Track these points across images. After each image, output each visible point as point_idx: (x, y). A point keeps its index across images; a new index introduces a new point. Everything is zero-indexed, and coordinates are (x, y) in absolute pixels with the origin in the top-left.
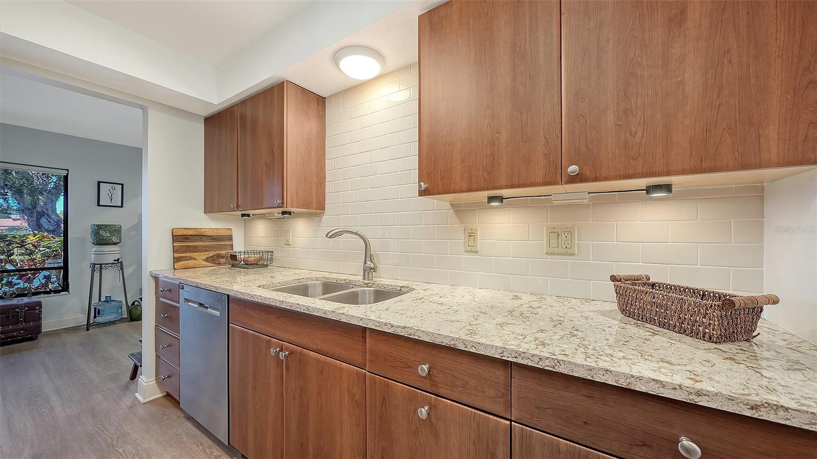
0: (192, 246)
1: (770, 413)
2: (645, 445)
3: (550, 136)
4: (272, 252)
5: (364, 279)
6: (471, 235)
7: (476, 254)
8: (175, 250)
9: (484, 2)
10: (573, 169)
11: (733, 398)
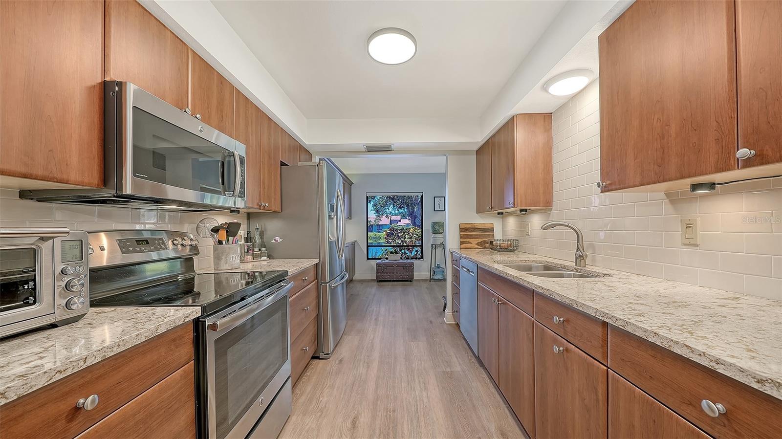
0: (470, 235)
1: (773, 389)
2: (691, 404)
3: (722, 118)
4: (517, 240)
5: (576, 265)
6: (689, 226)
7: (696, 248)
8: (461, 237)
9: (653, 2)
10: (743, 152)
11: (743, 370)
